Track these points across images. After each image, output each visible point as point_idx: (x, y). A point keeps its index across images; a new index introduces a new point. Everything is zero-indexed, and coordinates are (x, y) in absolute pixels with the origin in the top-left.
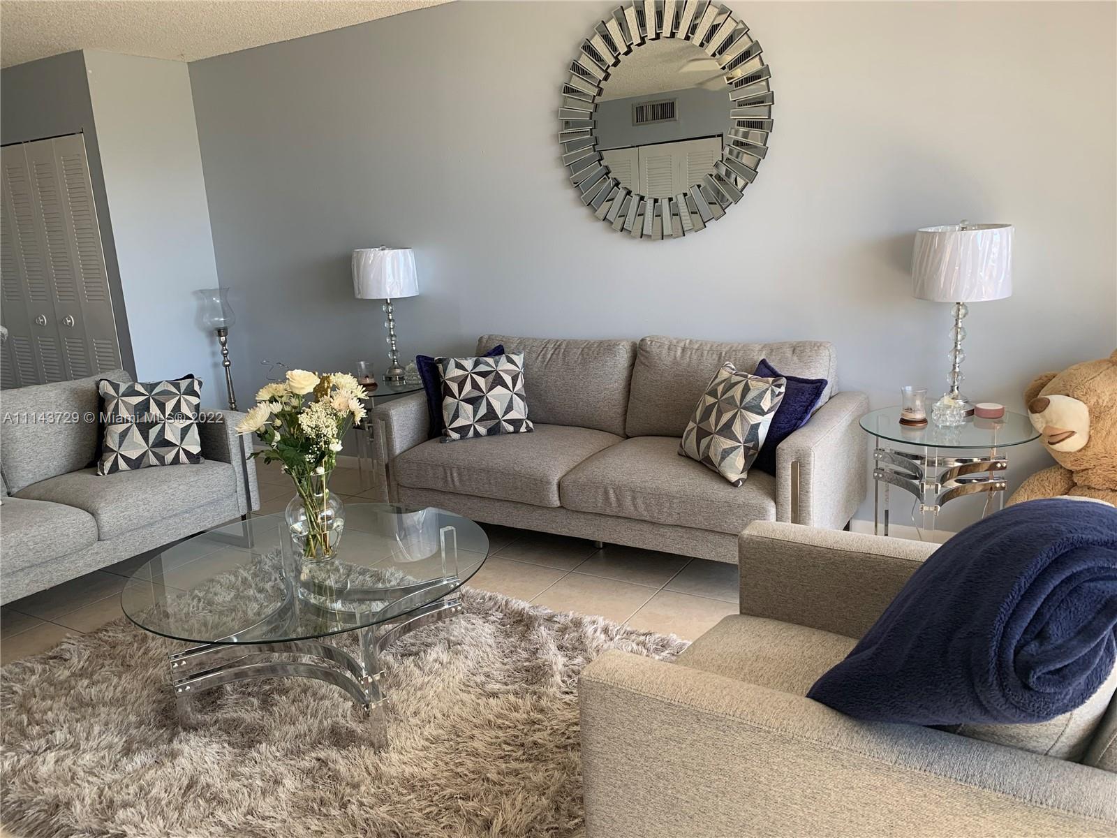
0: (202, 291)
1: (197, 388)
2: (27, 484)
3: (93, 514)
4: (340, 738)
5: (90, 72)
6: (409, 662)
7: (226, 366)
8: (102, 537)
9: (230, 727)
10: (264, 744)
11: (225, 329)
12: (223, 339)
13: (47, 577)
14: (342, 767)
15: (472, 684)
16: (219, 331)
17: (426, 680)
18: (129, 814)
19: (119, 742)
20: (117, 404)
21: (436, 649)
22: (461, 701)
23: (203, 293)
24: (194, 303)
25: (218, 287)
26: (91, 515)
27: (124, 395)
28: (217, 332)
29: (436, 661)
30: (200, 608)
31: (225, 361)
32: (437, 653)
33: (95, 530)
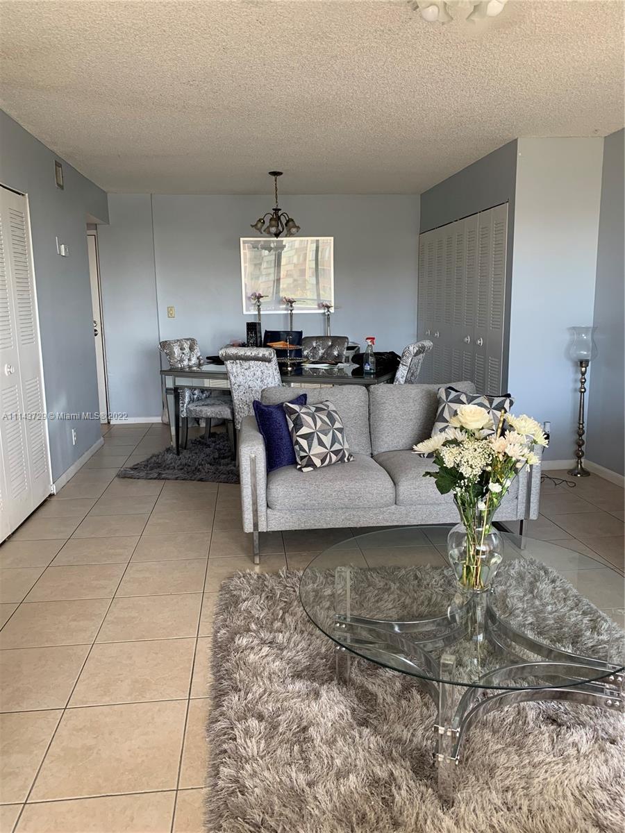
0: (574, 328)
1: (507, 405)
2: (383, 451)
3: (395, 484)
4: (423, 766)
5: (520, 154)
6: (547, 729)
7: (581, 392)
8: (397, 502)
9: (366, 697)
10: (368, 730)
11: (587, 362)
12: (583, 369)
13: (356, 519)
14: (400, 796)
15: (588, 796)
16: (581, 363)
17: (548, 760)
18: (254, 725)
19: (305, 662)
20: (444, 408)
21: (583, 732)
22: (561, 809)
23: (576, 330)
24: (567, 337)
25: (592, 325)
26: (392, 484)
27: (451, 401)
28: (579, 363)
29: (575, 744)
30: (439, 585)
31: (581, 388)
32: (580, 736)
33: (393, 496)
